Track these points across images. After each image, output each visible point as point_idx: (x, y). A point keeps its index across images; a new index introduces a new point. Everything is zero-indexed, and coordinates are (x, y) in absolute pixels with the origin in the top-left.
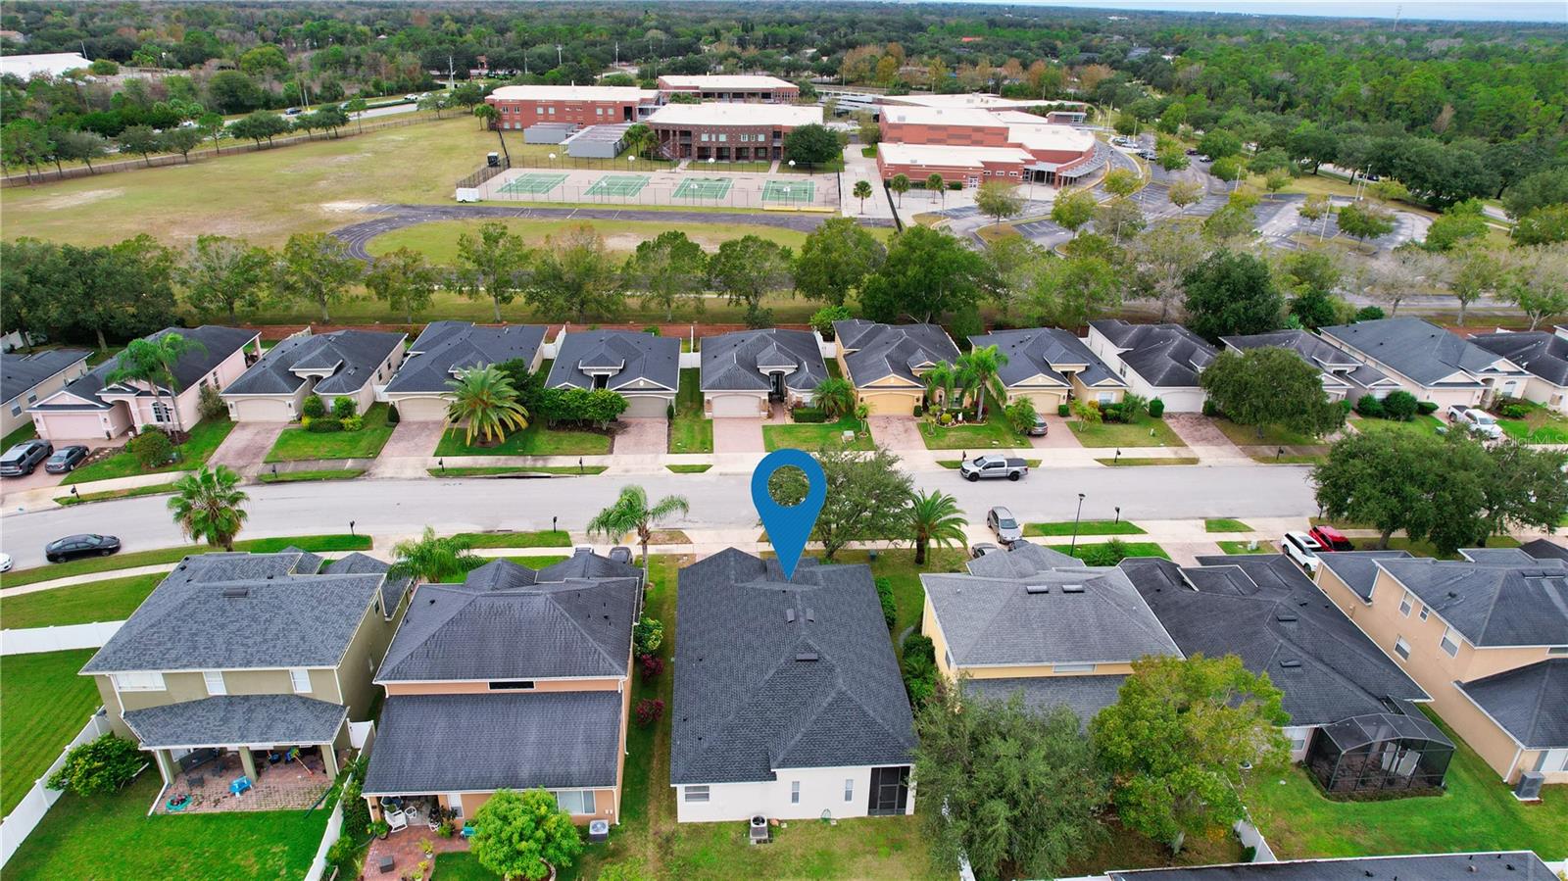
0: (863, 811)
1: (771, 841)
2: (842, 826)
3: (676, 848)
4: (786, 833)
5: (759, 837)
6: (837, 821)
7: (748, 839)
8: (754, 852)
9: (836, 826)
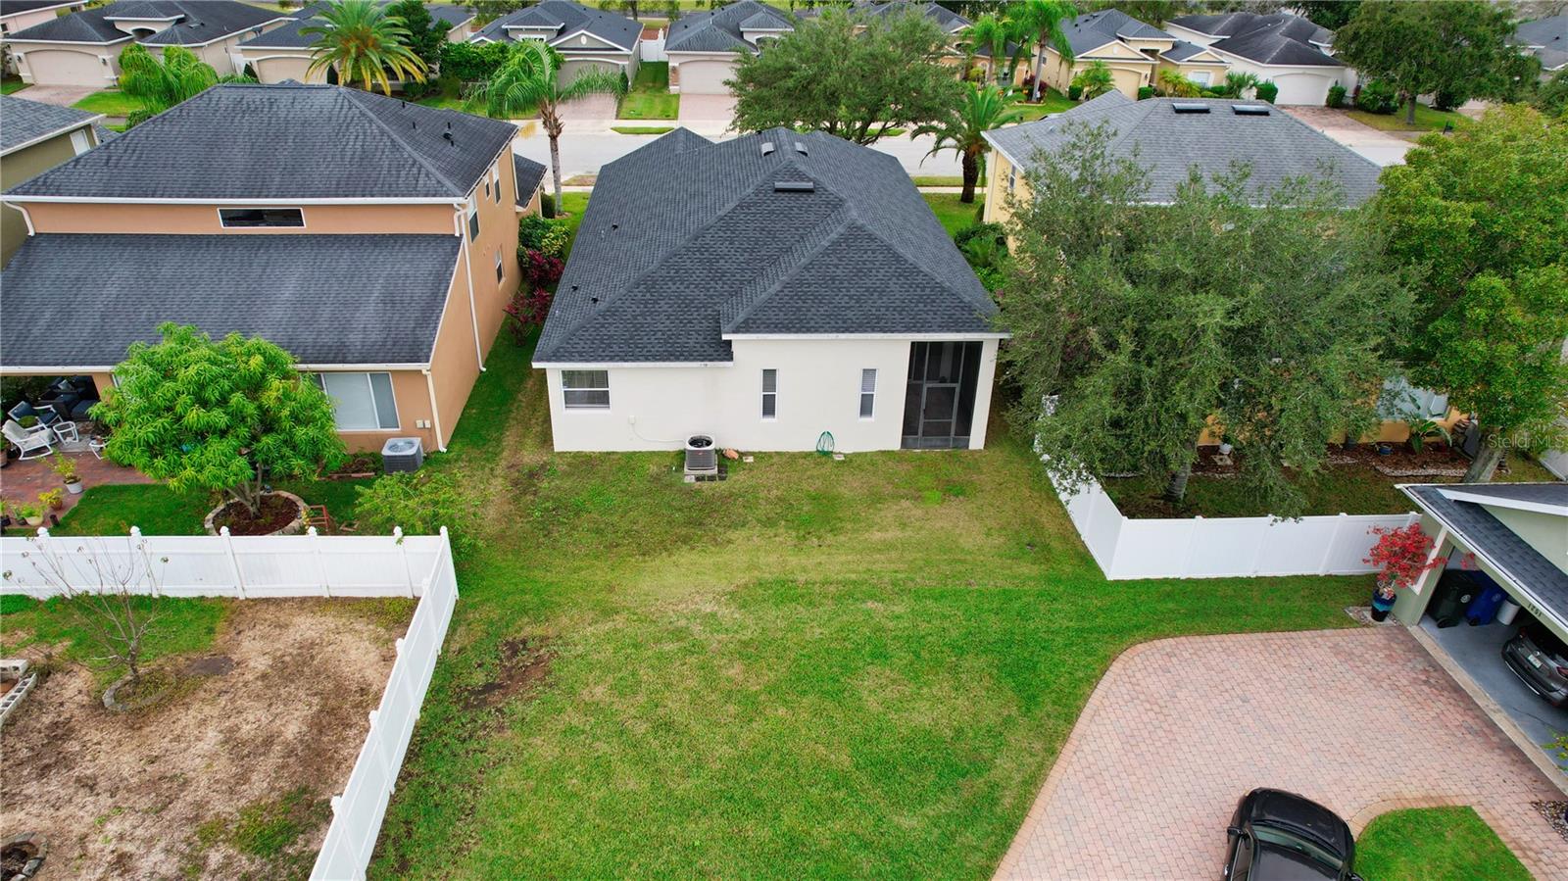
0: (894, 442)
1: (722, 479)
2: (853, 462)
3: (545, 485)
4: (751, 468)
5: (700, 473)
6: (845, 455)
7: (680, 475)
8: (690, 492)
9: (844, 462)
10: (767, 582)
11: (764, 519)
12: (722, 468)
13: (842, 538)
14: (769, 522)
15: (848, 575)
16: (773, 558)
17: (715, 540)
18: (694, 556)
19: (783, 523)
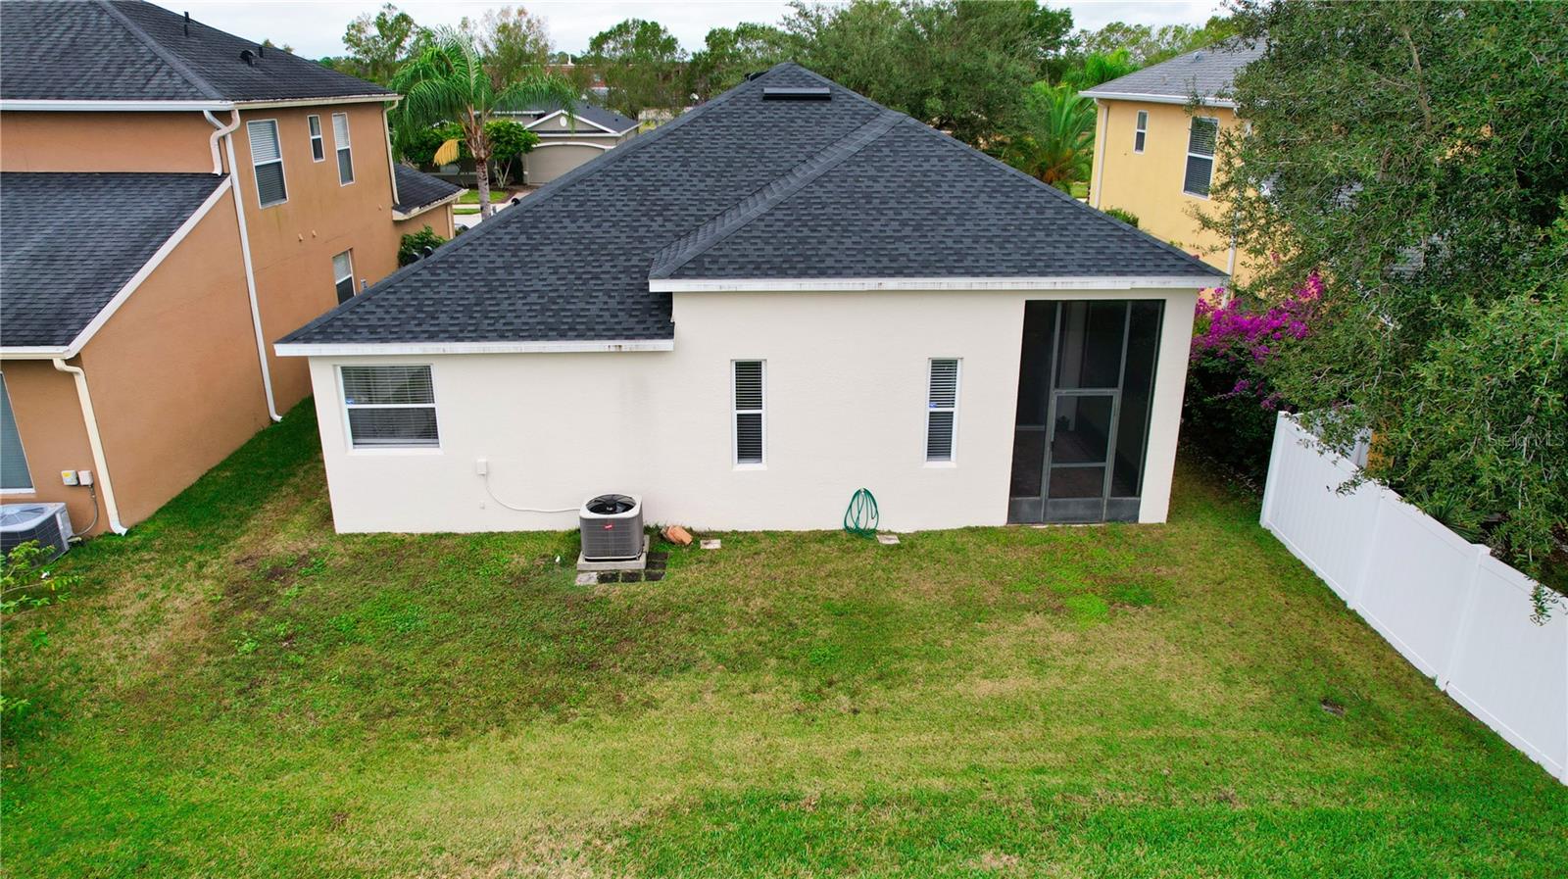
0: (995, 512)
4: (714, 559)
5: (608, 567)
6: (900, 536)
7: (568, 572)
8: (584, 603)
9: (898, 547)
10: (726, 802)
11: (732, 653)
12: (656, 560)
13: (904, 693)
14: (741, 662)
15: (924, 782)
16: (744, 742)
17: (617, 700)
18: (560, 739)
19: (773, 662)
